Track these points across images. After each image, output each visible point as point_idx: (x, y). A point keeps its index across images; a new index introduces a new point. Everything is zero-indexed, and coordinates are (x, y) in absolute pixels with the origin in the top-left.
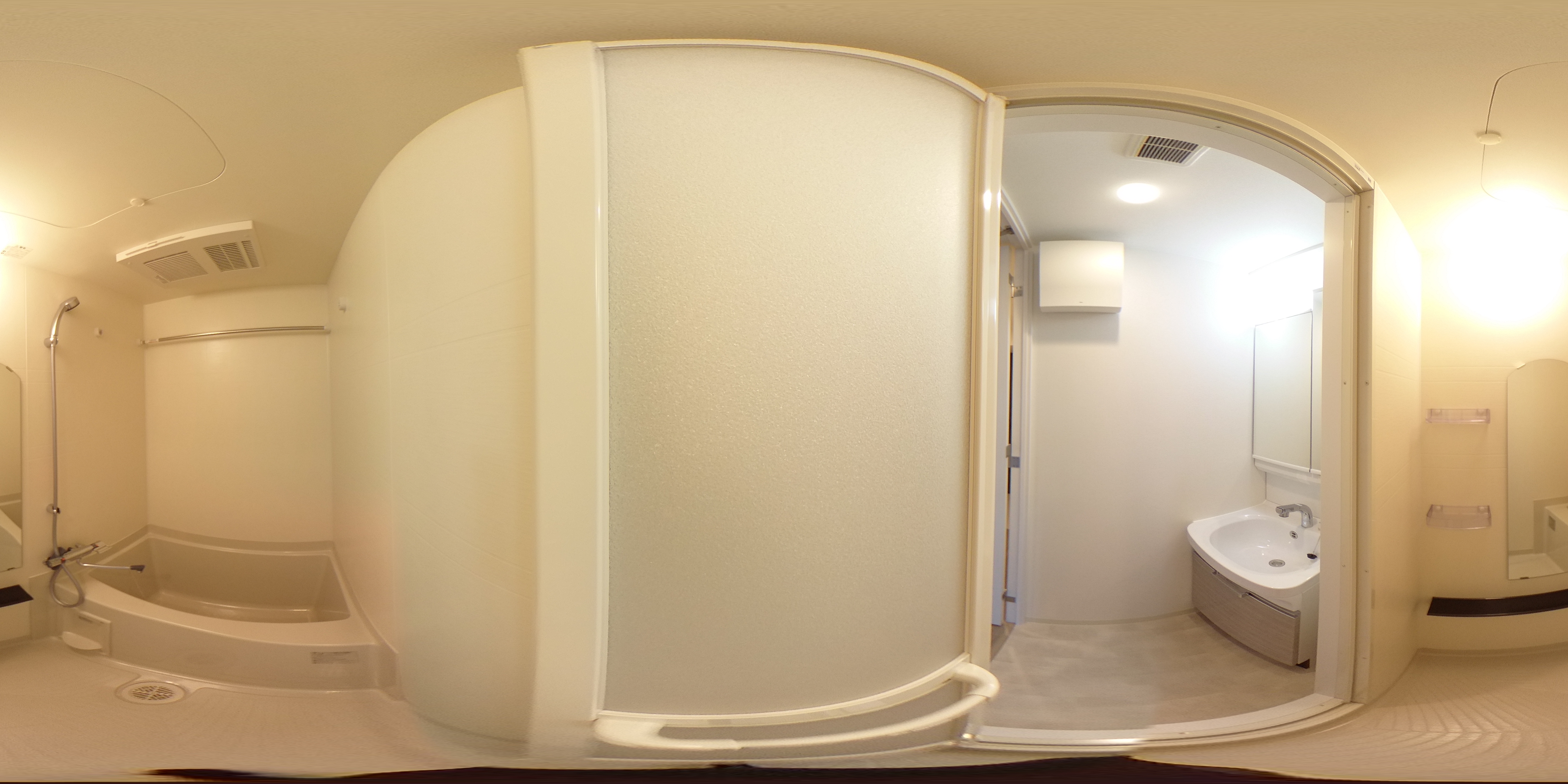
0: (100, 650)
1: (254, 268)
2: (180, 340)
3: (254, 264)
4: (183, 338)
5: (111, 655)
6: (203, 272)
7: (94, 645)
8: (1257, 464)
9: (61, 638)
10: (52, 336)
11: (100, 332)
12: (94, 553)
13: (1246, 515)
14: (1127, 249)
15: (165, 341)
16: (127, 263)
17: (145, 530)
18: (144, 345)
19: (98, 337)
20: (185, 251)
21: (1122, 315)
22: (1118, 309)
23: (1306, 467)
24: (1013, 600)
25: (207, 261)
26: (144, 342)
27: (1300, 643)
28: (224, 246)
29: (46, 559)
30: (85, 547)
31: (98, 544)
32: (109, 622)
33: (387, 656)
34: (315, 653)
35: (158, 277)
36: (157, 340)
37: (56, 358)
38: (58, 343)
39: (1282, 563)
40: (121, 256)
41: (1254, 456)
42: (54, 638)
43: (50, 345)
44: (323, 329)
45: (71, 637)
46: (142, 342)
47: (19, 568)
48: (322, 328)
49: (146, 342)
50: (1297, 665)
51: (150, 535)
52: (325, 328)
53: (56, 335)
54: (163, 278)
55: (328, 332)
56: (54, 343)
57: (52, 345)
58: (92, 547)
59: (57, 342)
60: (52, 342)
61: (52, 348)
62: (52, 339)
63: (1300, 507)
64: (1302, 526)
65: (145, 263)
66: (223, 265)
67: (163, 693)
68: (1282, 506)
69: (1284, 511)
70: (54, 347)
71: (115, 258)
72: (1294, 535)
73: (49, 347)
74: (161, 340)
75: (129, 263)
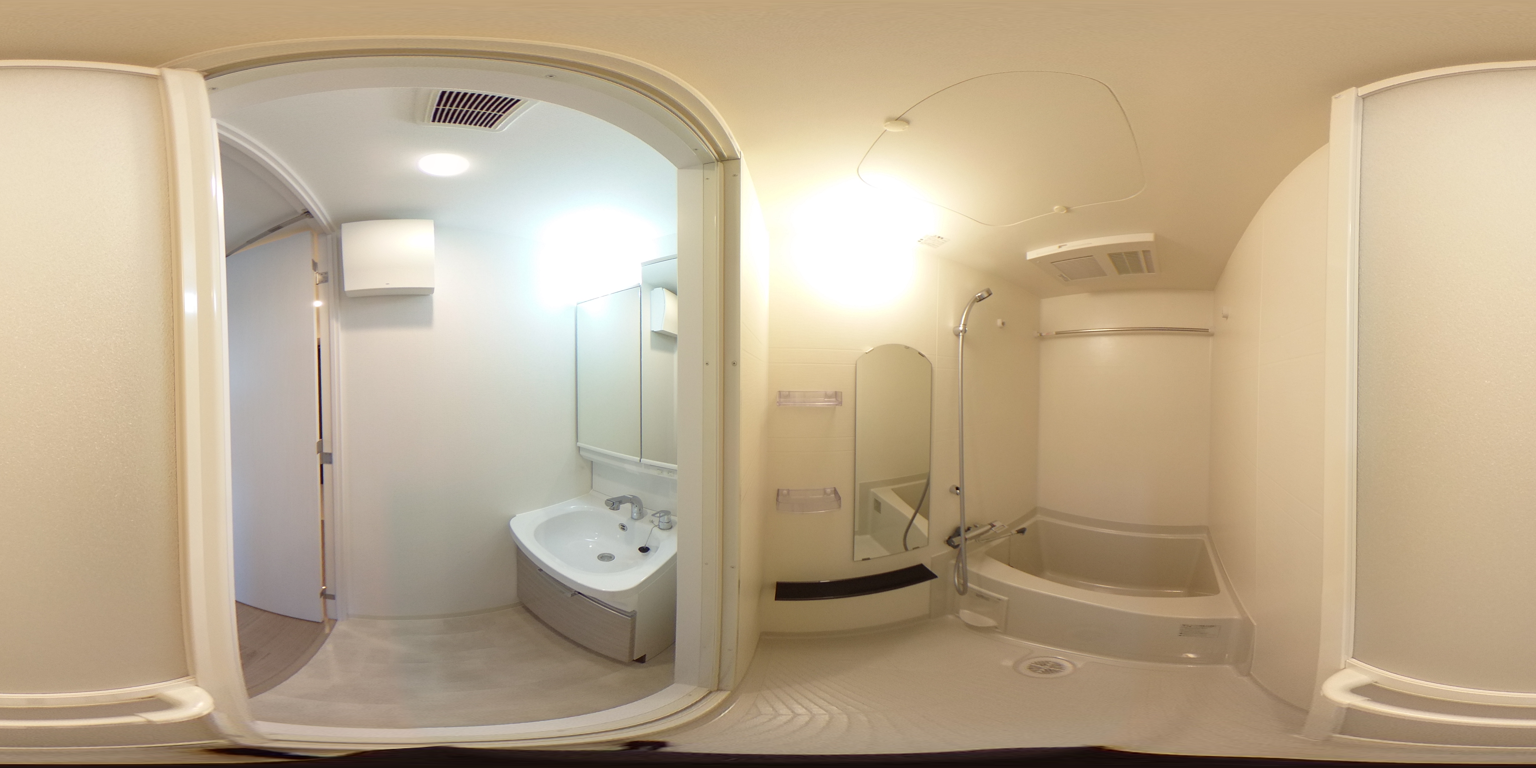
0: (996, 627)
1: (1151, 273)
2: (1066, 335)
3: (1150, 269)
4: (1068, 333)
5: (1006, 632)
6: (1103, 274)
7: (990, 622)
8: (582, 453)
9: (959, 617)
10: (962, 325)
11: (1003, 324)
12: (991, 532)
13: (572, 506)
14: (436, 227)
15: (1060, 334)
16: (1033, 261)
17: (1034, 512)
18: (1041, 337)
19: (1001, 328)
20: (1091, 255)
21: (436, 296)
22: (431, 290)
23: (637, 457)
24: (333, 597)
25: (1107, 265)
26: (1041, 335)
27: (637, 636)
28: (1126, 253)
29: (947, 538)
30: (982, 526)
31: (994, 524)
32: (1006, 598)
33: (1246, 628)
34: (1184, 625)
35: (1061, 276)
36: (1054, 333)
37: (964, 346)
38: (967, 332)
39: (611, 557)
40: (1032, 255)
41: (579, 444)
42: (951, 617)
43: (959, 333)
44: (1208, 331)
45: (966, 615)
46: (1039, 335)
47: (923, 547)
48: (1206, 330)
49: (1043, 334)
50: (634, 660)
51: (1039, 517)
52: (1209, 331)
53: (965, 325)
54: (1065, 276)
55: (1212, 335)
56: (963, 332)
57: (961, 334)
58: (990, 526)
59: (965, 331)
60: (961, 331)
61: (961, 337)
62: (961, 328)
63: (631, 499)
64: (632, 518)
65: (1052, 263)
66: (1121, 269)
67: (1054, 668)
68: (613, 499)
69: (614, 504)
70: (963, 336)
71: (1025, 256)
72: (623, 527)
73: (958, 335)
74: (1057, 333)
75: (1038, 262)
